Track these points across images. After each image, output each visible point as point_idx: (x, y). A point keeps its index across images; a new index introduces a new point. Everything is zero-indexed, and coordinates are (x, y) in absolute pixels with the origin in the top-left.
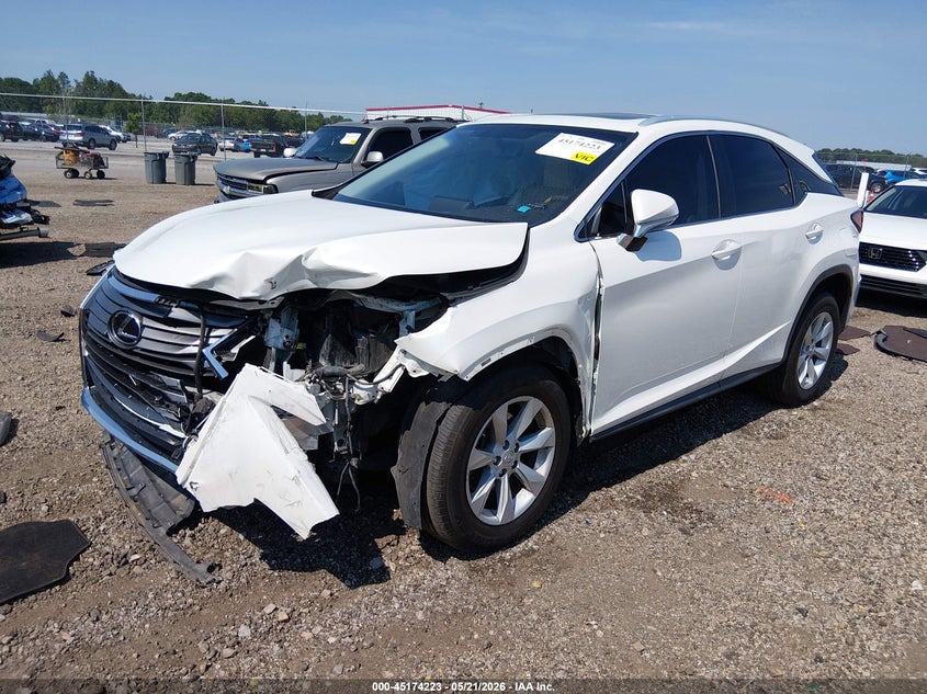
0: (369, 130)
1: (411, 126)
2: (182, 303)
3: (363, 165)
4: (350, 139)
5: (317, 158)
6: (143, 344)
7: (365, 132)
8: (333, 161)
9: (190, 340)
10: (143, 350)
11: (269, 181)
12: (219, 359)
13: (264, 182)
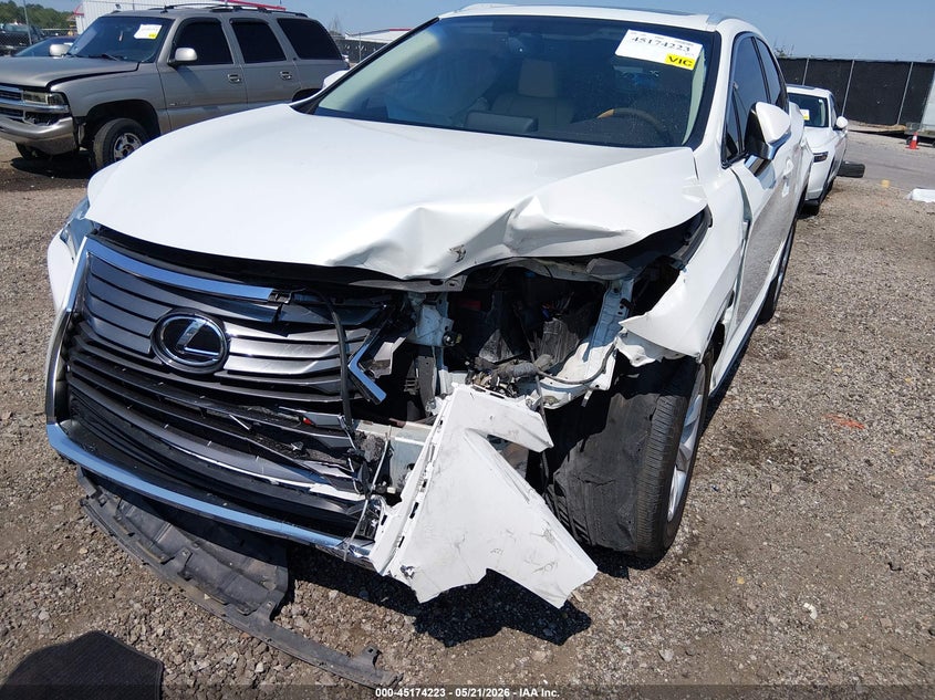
0: (171, 21)
1: (220, 16)
2: (300, 298)
3: (169, 65)
4: (147, 32)
5: (105, 57)
6: (233, 364)
7: (166, 24)
8: (133, 61)
9: (317, 351)
10: (230, 372)
11: (54, 88)
12: (368, 373)
13: (46, 89)
